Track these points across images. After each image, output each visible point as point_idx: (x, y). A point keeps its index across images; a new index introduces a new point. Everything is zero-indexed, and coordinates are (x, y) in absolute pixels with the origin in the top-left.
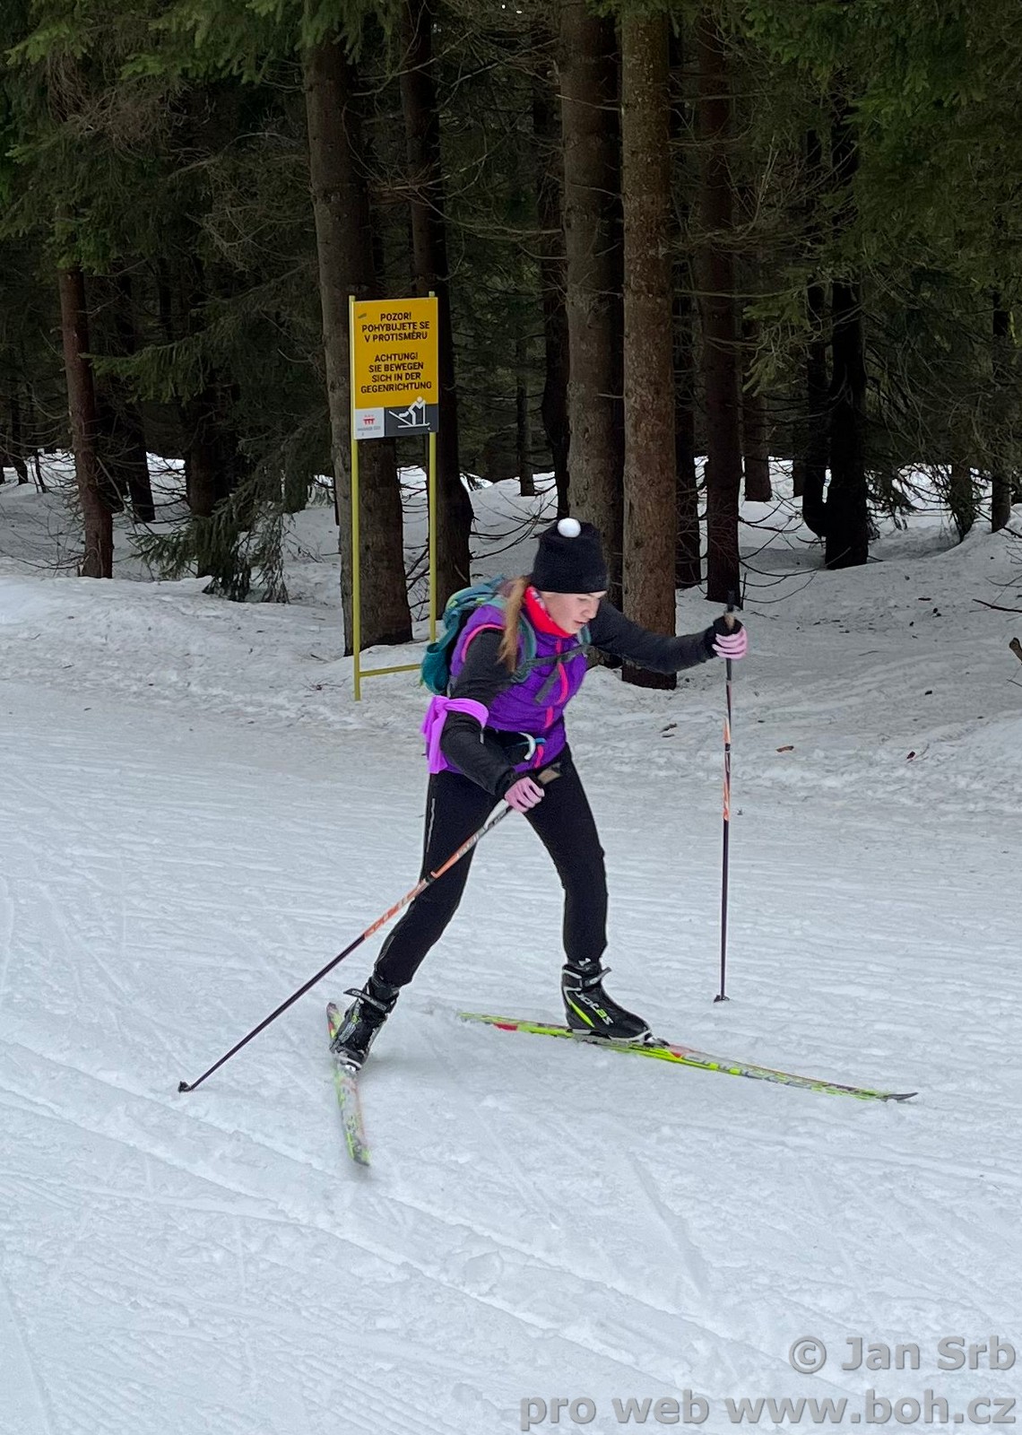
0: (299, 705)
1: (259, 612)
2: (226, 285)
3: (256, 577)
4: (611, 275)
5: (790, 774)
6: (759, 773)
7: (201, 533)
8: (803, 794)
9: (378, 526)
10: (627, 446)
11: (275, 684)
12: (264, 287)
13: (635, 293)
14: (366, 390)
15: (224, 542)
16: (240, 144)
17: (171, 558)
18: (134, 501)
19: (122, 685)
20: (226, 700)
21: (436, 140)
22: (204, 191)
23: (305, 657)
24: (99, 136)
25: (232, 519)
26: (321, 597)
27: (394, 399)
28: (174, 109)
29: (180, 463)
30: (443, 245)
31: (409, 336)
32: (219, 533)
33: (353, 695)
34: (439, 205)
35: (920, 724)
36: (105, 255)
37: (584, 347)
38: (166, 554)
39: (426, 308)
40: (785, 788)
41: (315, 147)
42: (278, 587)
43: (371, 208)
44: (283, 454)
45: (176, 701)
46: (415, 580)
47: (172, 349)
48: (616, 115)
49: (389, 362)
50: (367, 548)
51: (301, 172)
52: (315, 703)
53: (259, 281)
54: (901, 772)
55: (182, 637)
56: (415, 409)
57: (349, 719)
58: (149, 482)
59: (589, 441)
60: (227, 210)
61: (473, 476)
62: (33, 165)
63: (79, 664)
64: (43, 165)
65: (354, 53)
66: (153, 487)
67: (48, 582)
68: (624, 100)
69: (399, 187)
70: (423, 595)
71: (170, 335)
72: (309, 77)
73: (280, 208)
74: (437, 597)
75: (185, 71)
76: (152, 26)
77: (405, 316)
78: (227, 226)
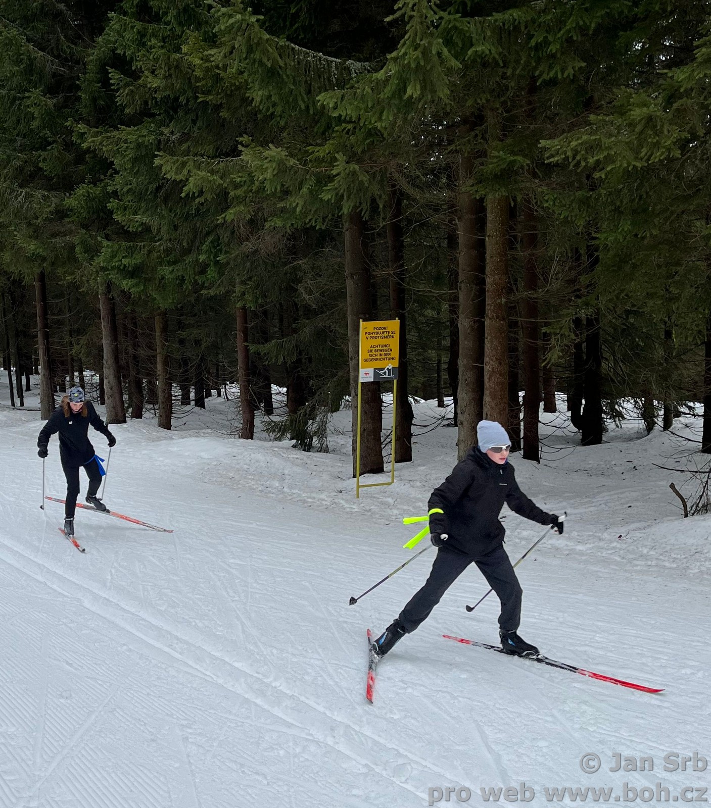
0: (332, 499)
1: (316, 457)
2: (307, 314)
3: (315, 441)
4: (480, 311)
7: (292, 422)
8: (566, 552)
9: (369, 421)
10: (485, 387)
11: (321, 489)
12: (324, 315)
13: (490, 319)
14: (366, 360)
15: (302, 425)
16: (316, 254)
17: (279, 431)
18: (265, 406)
19: (254, 487)
20: (299, 495)
21: (401, 251)
22: (300, 274)
23: (335, 477)
24: (256, 251)
25: (306, 414)
26: (344, 451)
27: (379, 364)
28: (288, 239)
29: (285, 389)
30: (404, 297)
31: (386, 337)
32: (299, 421)
33: (356, 496)
34: (403, 280)
35: (624, 522)
36: (256, 302)
37: (466, 343)
38: (277, 430)
39: (394, 325)
40: (557, 549)
41: (348, 256)
43: (372, 281)
44: (329, 387)
45: (278, 495)
46: (386, 444)
47: (283, 341)
48: (484, 240)
49: (377, 348)
50: (364, 430)
51: (341, 266)
52: (339, 499)
53: (322, 312)
54: (613, 544)
55: (281, 467)
56: (388, 369)
58: (271, 398)
59: (467, 385)
60: (308, 282)
61: (416, 398)
62: (228, 263)
63: (237, 477)
64: (232, 263)
65: (366, 215)
66: (273, 400)
67: (226, 440)
68: (488, 234)
69: (384, 272)
70: (389, 451)
71: (282, 335)
72: (346, 225)
73: (331, 281)
74: (395, 452)
75: (292, 225)
76: (278, 206)
77: (385, 328)
78: (308, 289)
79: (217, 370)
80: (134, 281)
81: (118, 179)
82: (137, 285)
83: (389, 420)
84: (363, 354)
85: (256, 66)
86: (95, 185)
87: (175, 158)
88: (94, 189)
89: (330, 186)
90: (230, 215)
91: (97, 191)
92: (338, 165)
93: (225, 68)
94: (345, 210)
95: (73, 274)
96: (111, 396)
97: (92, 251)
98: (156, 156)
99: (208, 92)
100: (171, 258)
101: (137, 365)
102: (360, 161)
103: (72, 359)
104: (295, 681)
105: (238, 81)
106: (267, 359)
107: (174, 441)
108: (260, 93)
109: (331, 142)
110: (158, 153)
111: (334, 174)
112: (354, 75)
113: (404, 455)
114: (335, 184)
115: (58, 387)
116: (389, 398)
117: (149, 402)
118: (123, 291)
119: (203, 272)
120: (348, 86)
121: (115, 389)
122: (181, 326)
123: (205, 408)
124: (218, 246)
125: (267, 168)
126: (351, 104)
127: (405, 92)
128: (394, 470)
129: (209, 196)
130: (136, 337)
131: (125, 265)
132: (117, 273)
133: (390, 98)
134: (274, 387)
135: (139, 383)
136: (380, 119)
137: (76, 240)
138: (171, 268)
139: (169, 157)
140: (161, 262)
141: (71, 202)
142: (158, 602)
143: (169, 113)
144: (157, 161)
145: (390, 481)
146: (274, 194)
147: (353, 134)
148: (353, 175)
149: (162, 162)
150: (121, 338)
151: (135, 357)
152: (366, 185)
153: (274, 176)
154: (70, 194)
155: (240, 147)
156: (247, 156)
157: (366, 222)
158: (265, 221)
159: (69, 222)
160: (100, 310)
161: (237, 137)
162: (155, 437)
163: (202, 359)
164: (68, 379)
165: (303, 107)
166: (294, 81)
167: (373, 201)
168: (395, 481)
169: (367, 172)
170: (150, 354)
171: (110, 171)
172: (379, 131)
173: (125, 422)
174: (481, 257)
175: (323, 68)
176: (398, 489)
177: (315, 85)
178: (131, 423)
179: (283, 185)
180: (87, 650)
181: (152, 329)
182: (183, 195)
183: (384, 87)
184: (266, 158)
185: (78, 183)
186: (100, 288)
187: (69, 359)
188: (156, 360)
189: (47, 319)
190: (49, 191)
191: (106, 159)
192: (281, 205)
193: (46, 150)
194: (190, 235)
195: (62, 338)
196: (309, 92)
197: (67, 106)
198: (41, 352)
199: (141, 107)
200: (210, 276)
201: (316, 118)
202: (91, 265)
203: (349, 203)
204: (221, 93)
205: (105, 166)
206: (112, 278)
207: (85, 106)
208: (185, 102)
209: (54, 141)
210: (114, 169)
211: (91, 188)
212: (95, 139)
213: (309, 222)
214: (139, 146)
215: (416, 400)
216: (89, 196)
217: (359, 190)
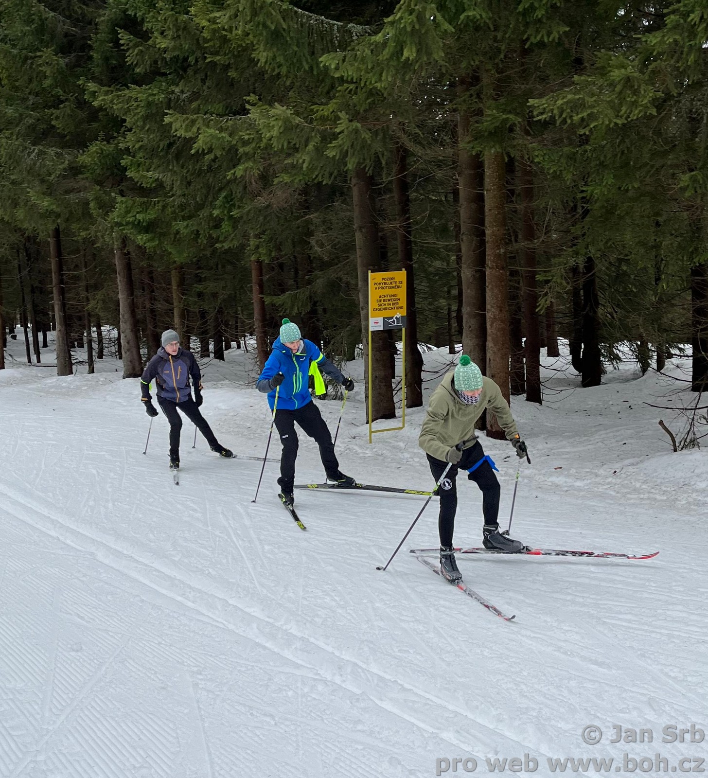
0: (345, 445)
1: (331, 405)
2: (321, 266)
3: (330, 389)
4: (480, 260)
5: (559, 480)
6: (546, 479)
8: (566, 489)
9: (380, 368)
10: (488, 334)
12: (336, 267)
13: (490, 268)
14: (375, 310)
16: (327, 208)
21: (408, 205)
22: (312, 228)
23: (350, 424)
24: (268, 206)
26: (358, 398)
27: (388, 314)
28: (299, 194)
30: (411, 248)
31: (393, 287)
33: (369, 441)
34: (409, 233)
35: (620, 458)
36: (270, 255)
37: (469, 291)
39: (401, 276)
40: (557, 486)
41: (357, 209)
42: (339, 394)
43: (380, 234)
44: (342, 336)
46: (397, 392)
47: (297, 293)
48: (483, 194)
49: (385, 298)
50: (376, 377)
51: (351, 220)
52: (353, 444)
53: (335, 264)
54: (610, 480)
56: (396, 318)
57: (367, 452)
59: (471, 331)
60: (319, 235)
61: (429, 345)
62: (241, 217)
63: (254, 427)
64: (245, 218)
65: (370, 171)
67: (243, 391)
68: (486, 188)
69: (392, 225)
70: (400, 397)
71: (297, 287)
72: (354, 181)
73: (342, 234)
74: (407, 399)
75: (300, 180)
76: (286, 162)
77: (392, 279)
78: (320, 242)
79: (236, 322)
80: (149, 236)
81: (129, 136)
82: (152, 240)
83: (400, 367)
84: (372, 304)
85: (261, 28)
86: (108, 142)
87: (185, 116)
88: (108, 146)
89: (334, 143)
90: (239, 171)
91: (109, 148)
92: (341, 124)
93: (231, 30)
94: (351, 166)
95: (87, 229)
96: (128, 350)
97: (107, 207)
98: (167, 114)
99: (217, 53)
100: (186, 212)
101: (155, 319)
102: (363, 119)
103: (89, 315)
105: (244, 42)
106: (282, 310)
108: (265, 54)
109: (334, 101)
110: (168, 112)
111: (338, 131)
112: (355, 38)
113: (415, 400)
114: (340, 141)
115: (76, 343)
116: (400, 346)
118: (139, 247)
119: (217, 226)
120: (349, 48)
121: (132, 343)
122: (200, 280)
123: (224, 360)
124: (232, 200)
125: (273, 126)
126: (352, 65)
127: (402, 55)
128: (404, 415)
129: (219, 153)
130: (153, 291)
131: (139, 220)
133: (389, 60)
135: (156, 338)
136: (380, 80)
137: (90, 196)
138: (185, 223)
139: (178, 115)
140: (176, 218)
141: (84, 158)
143: (179, 73)
144: (167, 119)
145: (401, 426)
146: (281, 151)
147: (356, 93)
148: (356, 133)
149: (171, 120)
150: (138, 293)
151: (152, 311)
152: (369, 142)
153: (281, 133)
154: (84, 151)
155: (248, 106)
156: (254, 114)
157: (372, 178)
158: (275, 176)
159: (83, 179)
160: (115, 265)
161: (245, 96)
163: (220, 311)
164: (85, 334)
165: (307, 67)
166: (298, 42)
167: (377, 157)
168: (406, 425)
169: (370, 130)
170: (167, 307)
171: (123, 129)
172: (379, 90)
174: (481, 210)
175: (326, 30)
176: (409, 433)
177: (319, 47)
179: (289, 143)
181: (170, 284)
182: (193, 152)
183: (383, 50)
184: (273, 116)
185: (91, 141)
186: (116, 243)
187: (86, 314)
188: (173, 313)
189: (62, 275)
190: (62, 148)
191: (117, 117)
192: (289, 161)
193: (58, 109)
194: (204, 191)
195: (78, 294)
196: (313, 53)
197: (79, 66)
198: (56, 308)
199: (151, 67)
200: (224, 231)
201: (321, 78)
202: (106, 220)
203: (353, 159)
204: (228, 54)
205: (116, 125)
206: (127, 233)
207: (98, 66)
208: (194, 62)
209: (66, 99)
210: (126, 127)
211: (104, 145)
212: (106, 97)
213: (315, 178)
214: (149, 104)
215: (429, 348)
216: (102, 153)
217: (363, 147)
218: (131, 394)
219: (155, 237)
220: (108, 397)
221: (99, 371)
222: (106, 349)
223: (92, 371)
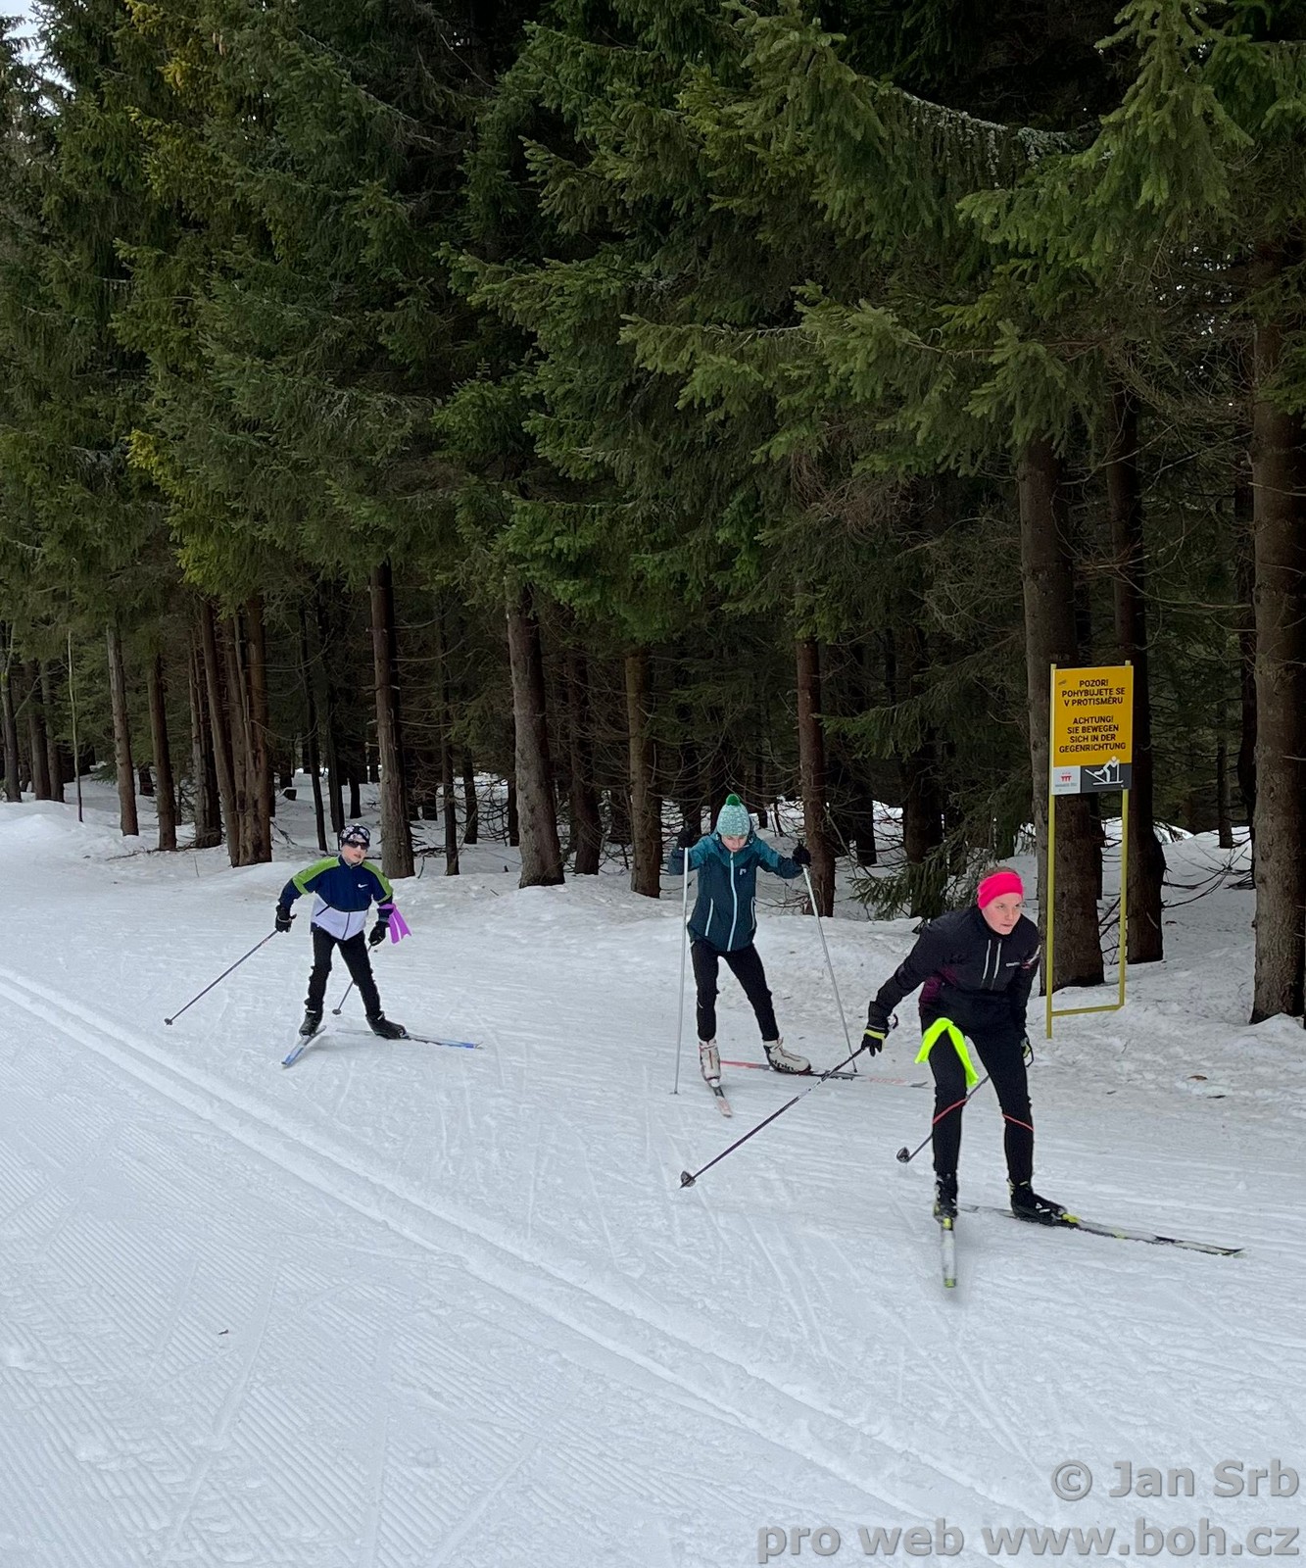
2: (944, 653)
4: (1299, 646)
7: (912, 878)
9: (1075, 875)
12: (978, 655)
14: (1064, 750)
15: (934, 886)
16: (962, 527)
17: (886, 900)
18: (858, 848)
19: (834, 1017)
21: (1138, 523)
22: (928, 570)
24: (836, 522)
27: (1091, 758)
28: (903, 497)
29: (900, 811)
30: (1143, 617)
31: (1106, 701)
32: (929, 878)
33: (1047, 1035)
34: (1140, 582)
36: (837, 627)
37: (1271, 713)
38: (881, 896)
39: (1123, 676)
41: (1026, 533)
43: (1076, 584)
44: (990, 806)
46: (1108, 926)
47: (895, 710)
49: (1086, 725)
50: (1063, 895)
51: (1013, 554)
53: (978, 649)
56: (1110, 767)
57: (1040, 1056)
58: (872, 829)
59: (1274, 800)
60: (945, 586)
61: (1174, 828)
62: (778, 547)
63: (797, 997)
64: (785, 546)
65: (1060, 449)
66: (876, 834)
67: (775, 919)
69: (1102, 566)
70: (1114, 939)
71: (893, 697)
72: (1022, 469)
73: (993, 585)
74: (1127, 943)
75: (909, 467)
76: (879, 427)
77: (1103, 683)
78: (946, 601)
79: (759, 771)
80: (579, 584)
81: (545, 370)
82: (587, 592)
83: (1115, 873)
84: (1057, 736)
85: (832, 137)
86: (497, 383)
87: (663, 328)
88: (496, 390)
89: (986, 388)
90: (780, 446)
91: (501, 395)
92: (1002, 346)
93: (766, 141)
94: (1019, 436)
95: (450, 568)
96: (532, 827)
97: (491, 521)
98: (624, 323)
99: (733, 192)
100: (659, 535)
101: (588, 762)
102: (1048, 336)
103: (451, 750)
104: (912, 1423)
105: (794, 168)
106: (860, 748)
107: (665, 922)
108: (840, 193)
109: (988, 296)
110: (628, 317)
111: (995, 363)
112: (1033, 159)
113: (1147, 947)
114: (998, 382)
115: (420, 810)
116: (1115, 829)
117: (614, 840)
118: (557, 606)
119: (725, 562)
120: (1021, 181)
121: (540, 811)
122: (683, 679)
124: (757, 510)
125: (854, 350)
126: (1027, 218)
127: (1138, 195)
128: (1124, 979)
129: (734, 407)
130: (585, 702)
131: (561, 550)
132: (544, 567)
133: (1107, 207)
134: (879, 808)
135: (591, 802)
136: (1087, 249)
137: (457, 497)
138: (658, 557)
139: (649, 325)
140: (637, 544)
141: (445, 417)
142: (625, 1261)
143: (652, 233)
144: (626, 335)
145: (1117, 1002)
146: (869, 404)
147: (1034, 279)
148: (1033, 365)
149: (635, 336)
150: (554, 704)
151: (583, 744)
152: (1061, 385)
153: (870, 365)
154: (445, 402)
155: (799, 307)
156: (812, 323)
157: (1063, 462)
158: (855, 459)
159: (443, 460)
160: (507, 645)
161: (794, 284)
162: (625, 913)
163: (726, 747)
164: (441, 791)
165: (929, 222)
166: (911, 168)
167: (1077, 418)
168: (1126, 1001)
169: (1063, 359)
170: (614, 737)
171: (528, 355)
172: (1085, 273)
173: (561, 881)
174: (1300, 534)
175: (971, 142)
176: (1133, 1020)
177: (953, 178)
178: (574, 883)
179: (887, 385)
180: (475, 1364)
181: (620, 686)
182: (680, 404)
183: (1096, 184)
184: (854, 329)
185: (461, 379)
186: (508, 597)
187: (443, 747)
188: (627, 750)
189: (395, 665)
190: (400, 394)
191: (519, 328)
192: (884, 426)
193: (392, 309)
194: (698, 488)
195: (427, 705)
196: (942, 192)
197: (437, 218)
198: (382, 735)
199: (592, 220)
200: (740, 574)
201: (957, 245)
202: (490, 550)
203: (1026, 423)
204: (758, 193)
205: (517, 343)
206: (533, 577)
207: (477, 218)
208: (684, 210)
209: (410, 290)
210: (537, 349)
211: (489, 389)
212: (496, 286)
213: (942, 463)
214: (588, 302)
215: (1174, 834)
216: (484, 406)
217: (1046, 397)
218: (537, 920)
219: (592, 586)
220: (488, 926)
221: (471, 871)
222: (484, 823)
223: (454, 870)
